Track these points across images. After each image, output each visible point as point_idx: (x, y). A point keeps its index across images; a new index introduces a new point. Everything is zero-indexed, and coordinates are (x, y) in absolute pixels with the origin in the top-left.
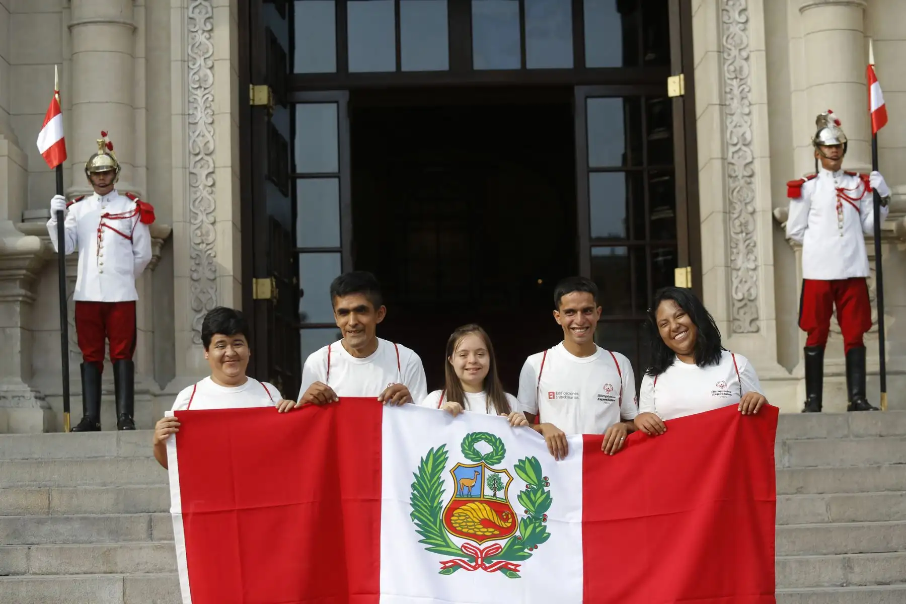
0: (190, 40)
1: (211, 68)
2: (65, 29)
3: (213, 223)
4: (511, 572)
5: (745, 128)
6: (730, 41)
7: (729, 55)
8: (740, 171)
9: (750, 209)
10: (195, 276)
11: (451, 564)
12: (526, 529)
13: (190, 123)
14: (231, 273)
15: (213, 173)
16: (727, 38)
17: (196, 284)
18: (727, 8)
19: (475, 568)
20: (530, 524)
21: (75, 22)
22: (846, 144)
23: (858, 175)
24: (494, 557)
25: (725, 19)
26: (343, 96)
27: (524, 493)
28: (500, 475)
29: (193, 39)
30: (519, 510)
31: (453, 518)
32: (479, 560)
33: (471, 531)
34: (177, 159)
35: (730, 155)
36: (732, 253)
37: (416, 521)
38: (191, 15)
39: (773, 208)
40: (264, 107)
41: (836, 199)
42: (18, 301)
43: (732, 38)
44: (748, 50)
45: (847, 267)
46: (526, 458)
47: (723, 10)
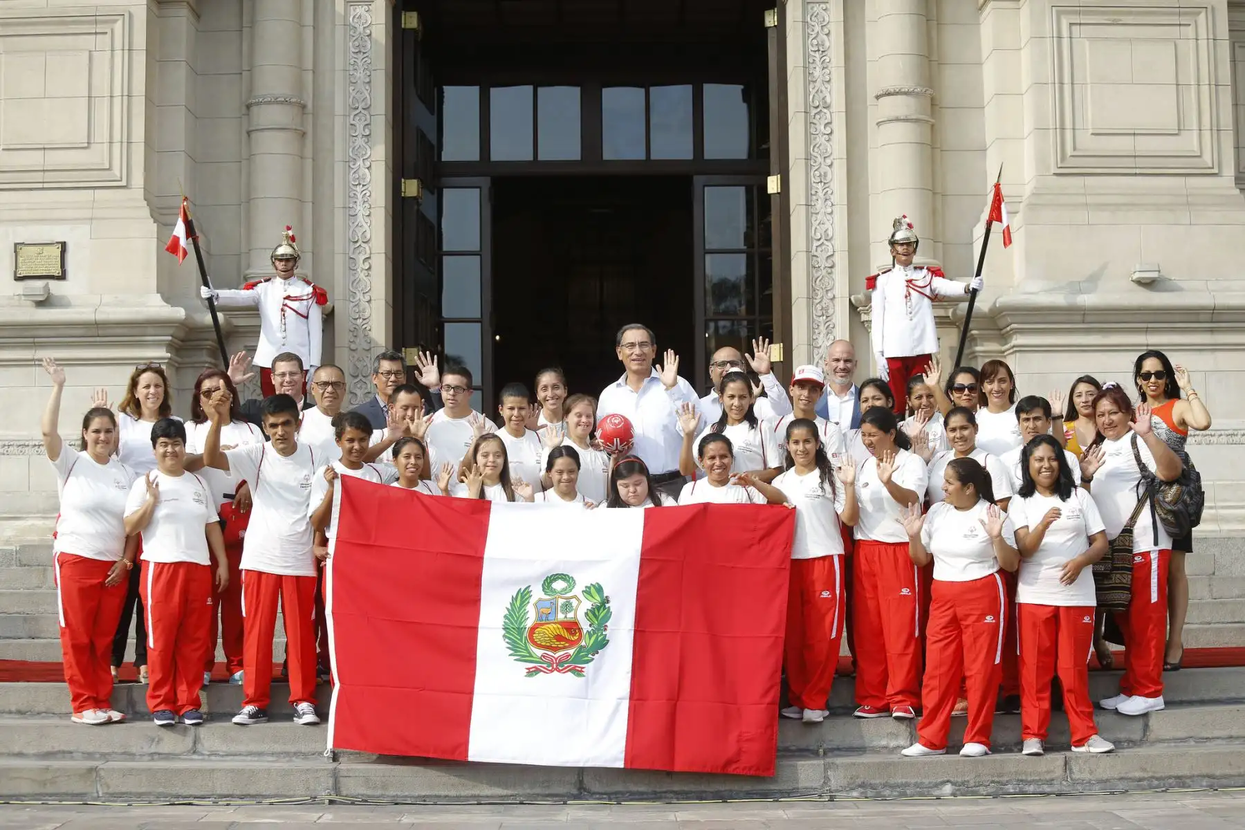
0: (351, 144)
1: (369, 168)
2: (245, 135)
3: (369, 302)
4: (579, 672)
5: (828, 225)
6: (816, 149)
7: (815, 162)
8: (823, 263)
9: (830, 295)
10: (353, 347)
11: (534, 669)
12: (590, 639)
13: (349, 215)
14: (384, 345)
15: (369, 258)
16: (814, 147)
17: (354, 354)
18: (814, 121)
19: (552, 671)
20: (594, 634)
21: (254, 128)
22: (917, 242)
23: (925, 268)
24: (566, 662)
25: (813, 131)
26: (486, 182)
27: (590, 611)
28: (571, 600)
29: (354, 143)
30: (585, 626)
31: (534, 635)
32: (555, 666)
33: (548, 644)
34: (339, 247)
35: (814, 248)
36: (814, 333)
37: (507, 640)
38: (353, 122)
39: (850, 295)
40: (415, 198)
41: (905, 288)
42: (204, 367)
43: (818, 147)
44: (832, 157)
45: (916, 347)
46: (591, 584)
47: (811, 123)
